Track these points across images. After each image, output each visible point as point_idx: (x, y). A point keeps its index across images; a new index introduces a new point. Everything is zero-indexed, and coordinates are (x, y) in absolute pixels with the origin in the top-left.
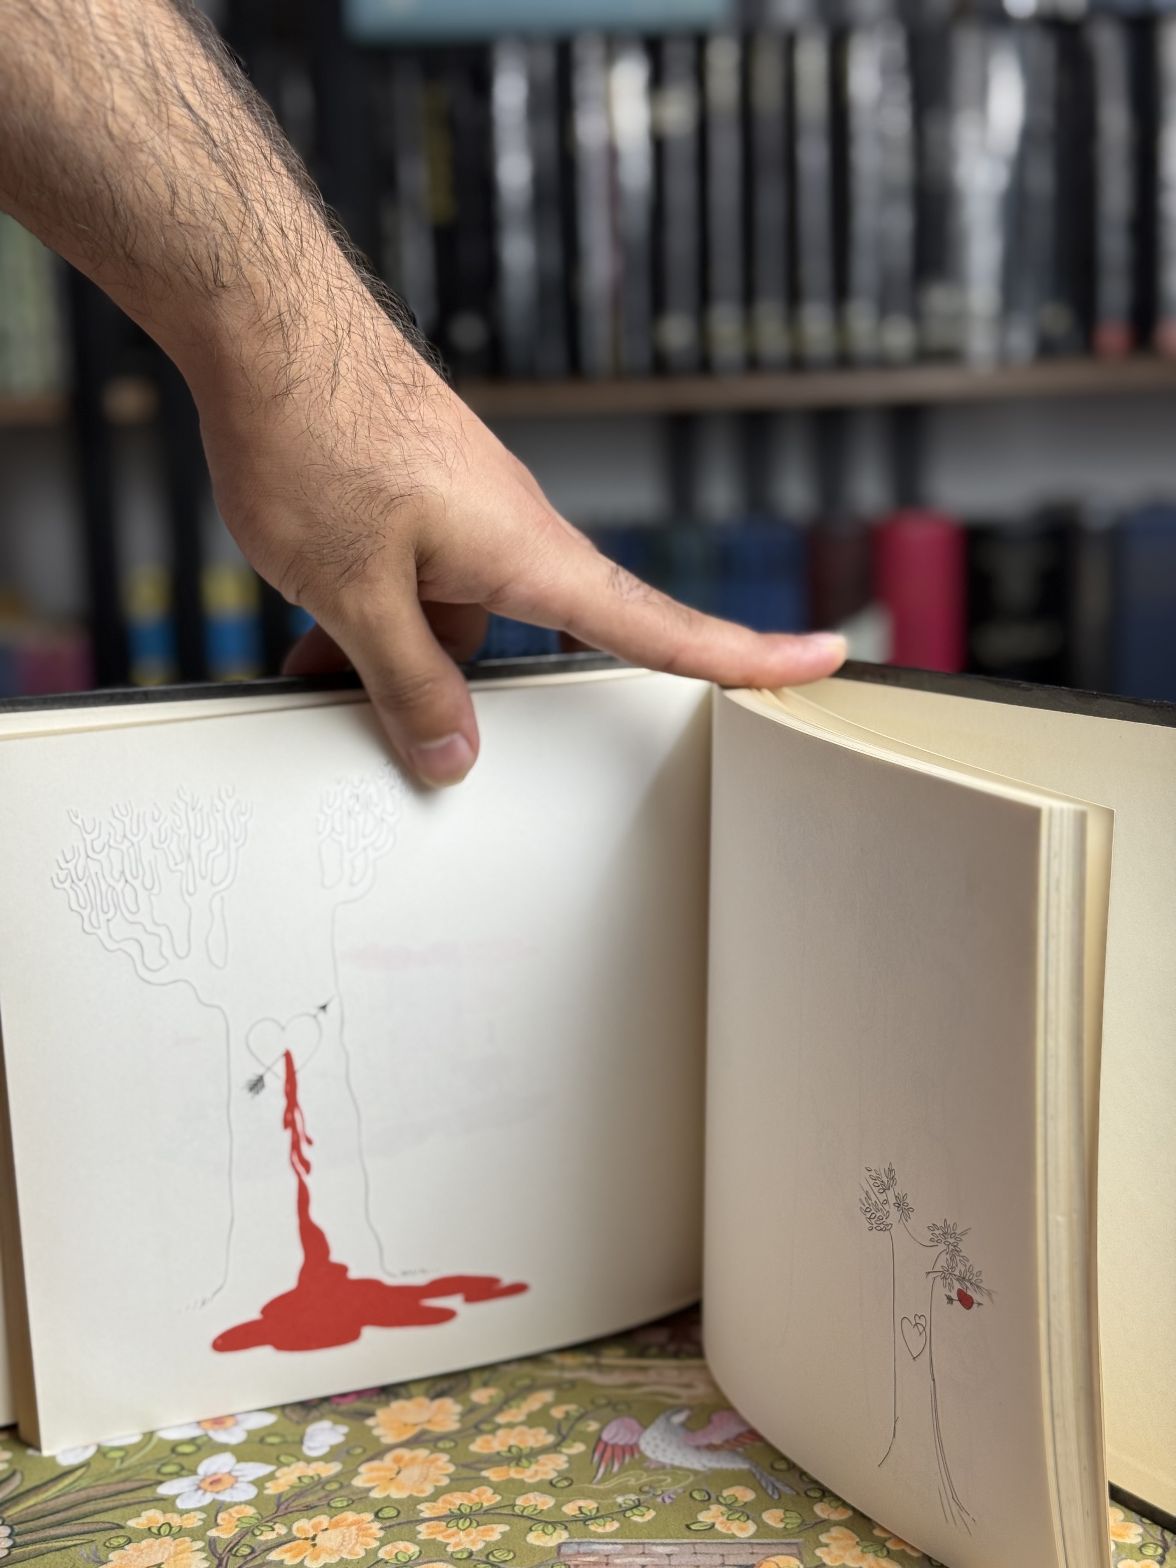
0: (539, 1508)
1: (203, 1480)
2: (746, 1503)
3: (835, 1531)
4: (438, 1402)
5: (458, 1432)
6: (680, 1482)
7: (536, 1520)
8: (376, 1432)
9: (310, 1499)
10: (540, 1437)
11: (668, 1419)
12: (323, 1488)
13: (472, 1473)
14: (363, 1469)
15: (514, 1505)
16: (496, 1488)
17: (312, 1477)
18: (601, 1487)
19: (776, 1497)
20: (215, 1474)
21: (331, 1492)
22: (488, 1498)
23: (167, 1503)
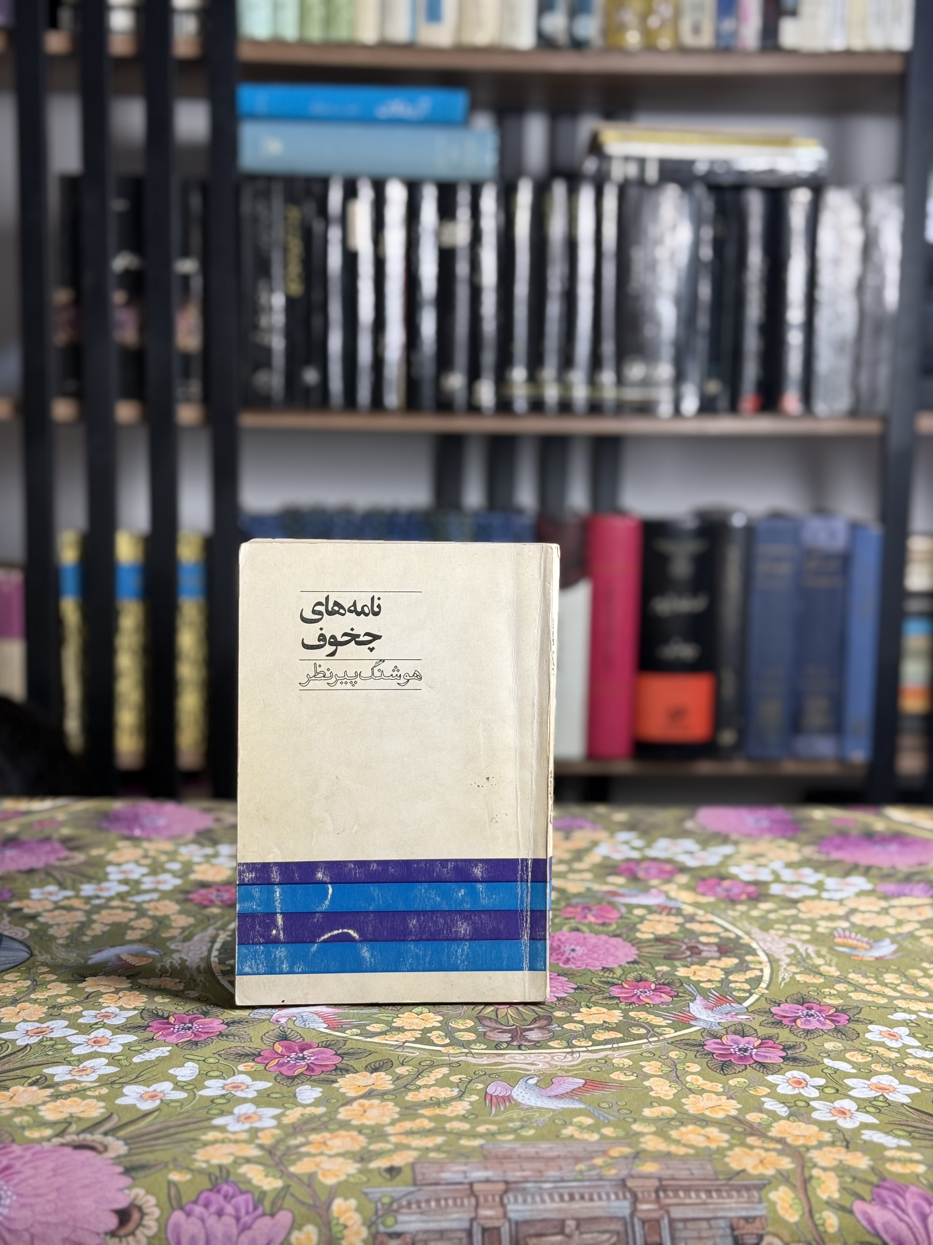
0: (462, 1129)
1: (239, 1117)
2: (589, 1126)
3: (648, 1137)
4: (375, 1074)
5: (394, 1090)
6: (544, 1116)
7: (460, 1135)
8: (341, 1090)
9: (313, 1126)
10: (448, 1093)
11: (526, 1082)
12: (319, 1119)
13: (411, 1111)
14: (341, 1110)
15: (444, 1128)
16: (430, 1119)
17: (310, 1114)
18: (497, 1118)
19: (606, 1121)
20: (246, 1114)
21: (325, 1123)
22: (427, 1124)
23: (222, 1129)
